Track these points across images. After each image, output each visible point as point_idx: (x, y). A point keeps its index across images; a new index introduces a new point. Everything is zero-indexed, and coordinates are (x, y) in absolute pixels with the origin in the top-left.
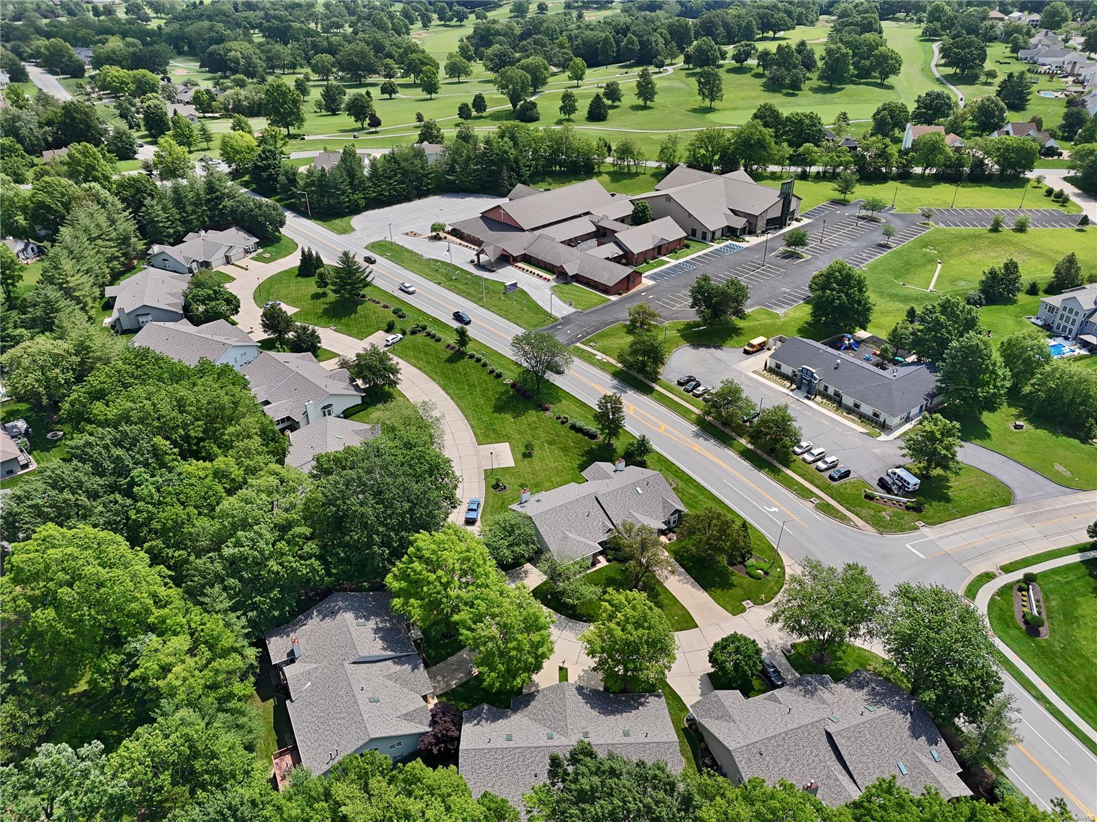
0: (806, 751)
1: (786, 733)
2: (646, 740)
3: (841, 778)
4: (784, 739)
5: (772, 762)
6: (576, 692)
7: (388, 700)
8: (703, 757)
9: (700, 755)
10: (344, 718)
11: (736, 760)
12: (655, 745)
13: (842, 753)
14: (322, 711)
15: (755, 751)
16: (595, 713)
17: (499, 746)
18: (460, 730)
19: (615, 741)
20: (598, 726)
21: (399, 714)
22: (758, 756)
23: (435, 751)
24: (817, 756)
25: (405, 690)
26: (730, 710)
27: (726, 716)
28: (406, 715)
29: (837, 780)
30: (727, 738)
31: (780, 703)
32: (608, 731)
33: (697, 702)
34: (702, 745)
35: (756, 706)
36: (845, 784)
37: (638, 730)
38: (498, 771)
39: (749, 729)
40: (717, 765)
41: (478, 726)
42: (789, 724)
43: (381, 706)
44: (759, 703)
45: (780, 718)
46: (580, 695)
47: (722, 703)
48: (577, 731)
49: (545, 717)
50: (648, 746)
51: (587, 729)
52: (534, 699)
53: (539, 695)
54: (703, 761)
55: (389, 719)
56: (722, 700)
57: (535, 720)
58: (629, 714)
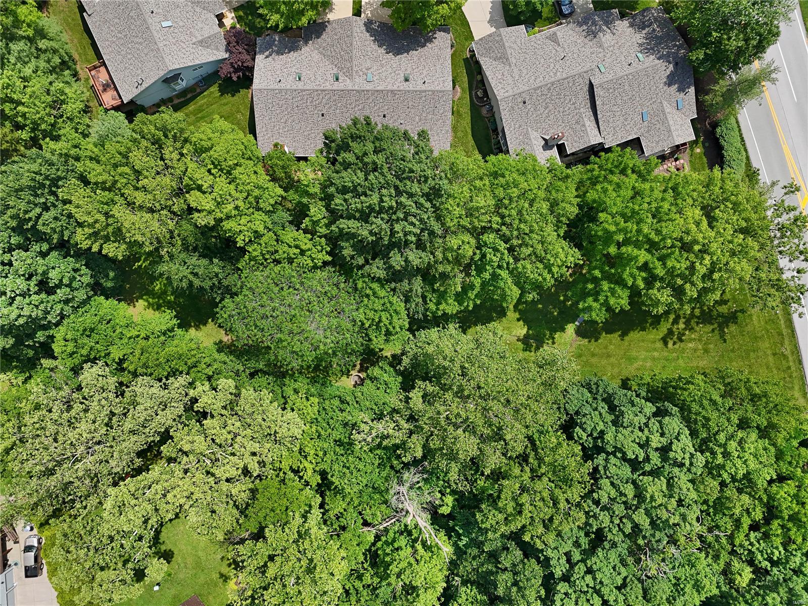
0: (565, 100)
1: (553, 84)
2: (424, 87)
3: (588, 123)
4: (549, 89)
5: (532, 109)
6: (363, 28)
7: (181, 24)
8: (477, 88)
9: (474, 86)
10: (141, 43)
11: (501, 108)
12: (430, 93)
13: (597, 103)
14: (120, 32)
15: (520, 100)
16: (382, 51)
17: (288, 87)
18: (254, 59)
19: (395, 88)
20: (382, 66)
21: (194, 40)
22: (521, 105)
23: (235, 79)
24: (574, 104)
25: (198, 10)
26: (509, 52)
27: (503, 58)
28: (201, 42)
29: (584, 125)
30: (499, 84)
31: (559, 45)
32: (391, 73)
33: (481, 39)
34: (479, 77)
35: (536, 45)
36: (589, 130)
37: (418, 74)
38: (289, 110)
39: (520, 76)
40: (488, 97)
41: (270, 59)
42: (559, 74)
43: (175, 31)
44: (539, 42)
45: (552, 65)
46: (368, 31)
47: (503, 44)
48: (361, 73)
49: (333, 54)
50: (424, 94)
51: (372, 70)
52: (325, 30)
53: (329, 27)
54: (476, 93)
55: (185, 46)
56: (504, 40)
57: (324, 56)
58: (414, 52)
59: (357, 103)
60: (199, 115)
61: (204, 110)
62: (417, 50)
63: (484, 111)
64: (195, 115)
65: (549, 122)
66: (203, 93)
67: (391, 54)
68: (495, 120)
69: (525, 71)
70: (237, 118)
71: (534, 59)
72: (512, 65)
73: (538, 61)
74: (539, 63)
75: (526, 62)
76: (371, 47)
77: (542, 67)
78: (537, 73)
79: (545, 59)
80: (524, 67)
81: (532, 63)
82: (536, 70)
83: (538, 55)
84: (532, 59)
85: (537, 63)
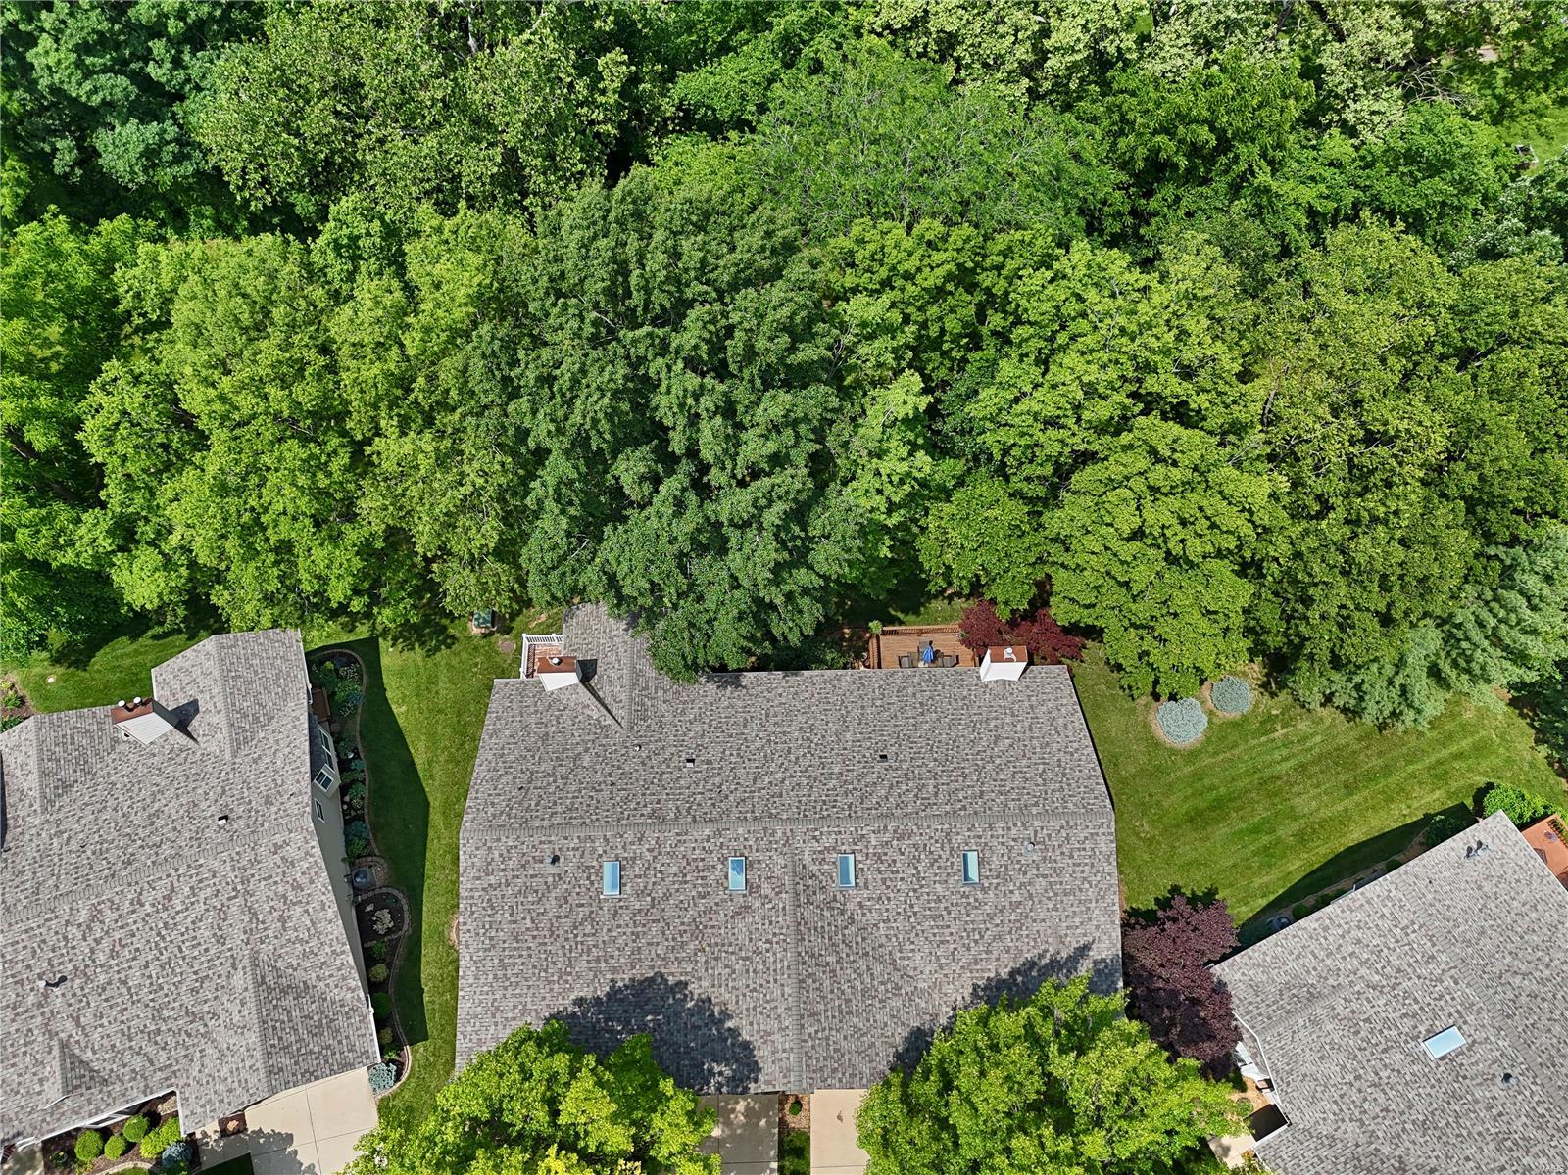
0: (84, 840)
6: (762, 1054)
12: (537, 823)
19: (651, 836)
29: (45, 774)
30: (303, 880)
31: (64, 1045)
32: (667, 896)
33: (346, 1066)
34: (380, 971)
35: (150, 1049)
36: (33, 764)
37: (573, 900)
38: (989, 766)
39: (222, 913)
40: (359, 908)
41: (1073, 943)
42: (83, 916)
43: (1409, 1022)
44: (138, 1063)
45: (101, 957)
46: (746, 1046)
48: (766, 889)
49: (862, 964)
50: (557, 819)
51: (731, 907)
52: (898, 1055)
53: (883, 1067)
54: (398, 927)
55: (1363, 971)
56: (258, 1054)
57: (893, 963)
58: (586, 993)
59: (776, 790)
60: (1265, 839)
61: (1255, 854)
62: (579, 1001)
63: (378, 873)
64: (1278, 841)
65: (158, 780)
66: (1270, 906)
67: (671, 980)
68: (348, 843)
69: (204, 933)
70: (1151, 822)
71: (166, 987)
72: (246, 962)
73: (150, 977)
74: (146, 967)
75: (195, 973)
76: (735, 992)
77: (137, 950)
78: (161, 925)
79: (125, 983)
80: (206, 950)
81: (173, 970)
82: (163, 938)
83: (147, 1005)
84: (173, 988)
85: (153, 970)
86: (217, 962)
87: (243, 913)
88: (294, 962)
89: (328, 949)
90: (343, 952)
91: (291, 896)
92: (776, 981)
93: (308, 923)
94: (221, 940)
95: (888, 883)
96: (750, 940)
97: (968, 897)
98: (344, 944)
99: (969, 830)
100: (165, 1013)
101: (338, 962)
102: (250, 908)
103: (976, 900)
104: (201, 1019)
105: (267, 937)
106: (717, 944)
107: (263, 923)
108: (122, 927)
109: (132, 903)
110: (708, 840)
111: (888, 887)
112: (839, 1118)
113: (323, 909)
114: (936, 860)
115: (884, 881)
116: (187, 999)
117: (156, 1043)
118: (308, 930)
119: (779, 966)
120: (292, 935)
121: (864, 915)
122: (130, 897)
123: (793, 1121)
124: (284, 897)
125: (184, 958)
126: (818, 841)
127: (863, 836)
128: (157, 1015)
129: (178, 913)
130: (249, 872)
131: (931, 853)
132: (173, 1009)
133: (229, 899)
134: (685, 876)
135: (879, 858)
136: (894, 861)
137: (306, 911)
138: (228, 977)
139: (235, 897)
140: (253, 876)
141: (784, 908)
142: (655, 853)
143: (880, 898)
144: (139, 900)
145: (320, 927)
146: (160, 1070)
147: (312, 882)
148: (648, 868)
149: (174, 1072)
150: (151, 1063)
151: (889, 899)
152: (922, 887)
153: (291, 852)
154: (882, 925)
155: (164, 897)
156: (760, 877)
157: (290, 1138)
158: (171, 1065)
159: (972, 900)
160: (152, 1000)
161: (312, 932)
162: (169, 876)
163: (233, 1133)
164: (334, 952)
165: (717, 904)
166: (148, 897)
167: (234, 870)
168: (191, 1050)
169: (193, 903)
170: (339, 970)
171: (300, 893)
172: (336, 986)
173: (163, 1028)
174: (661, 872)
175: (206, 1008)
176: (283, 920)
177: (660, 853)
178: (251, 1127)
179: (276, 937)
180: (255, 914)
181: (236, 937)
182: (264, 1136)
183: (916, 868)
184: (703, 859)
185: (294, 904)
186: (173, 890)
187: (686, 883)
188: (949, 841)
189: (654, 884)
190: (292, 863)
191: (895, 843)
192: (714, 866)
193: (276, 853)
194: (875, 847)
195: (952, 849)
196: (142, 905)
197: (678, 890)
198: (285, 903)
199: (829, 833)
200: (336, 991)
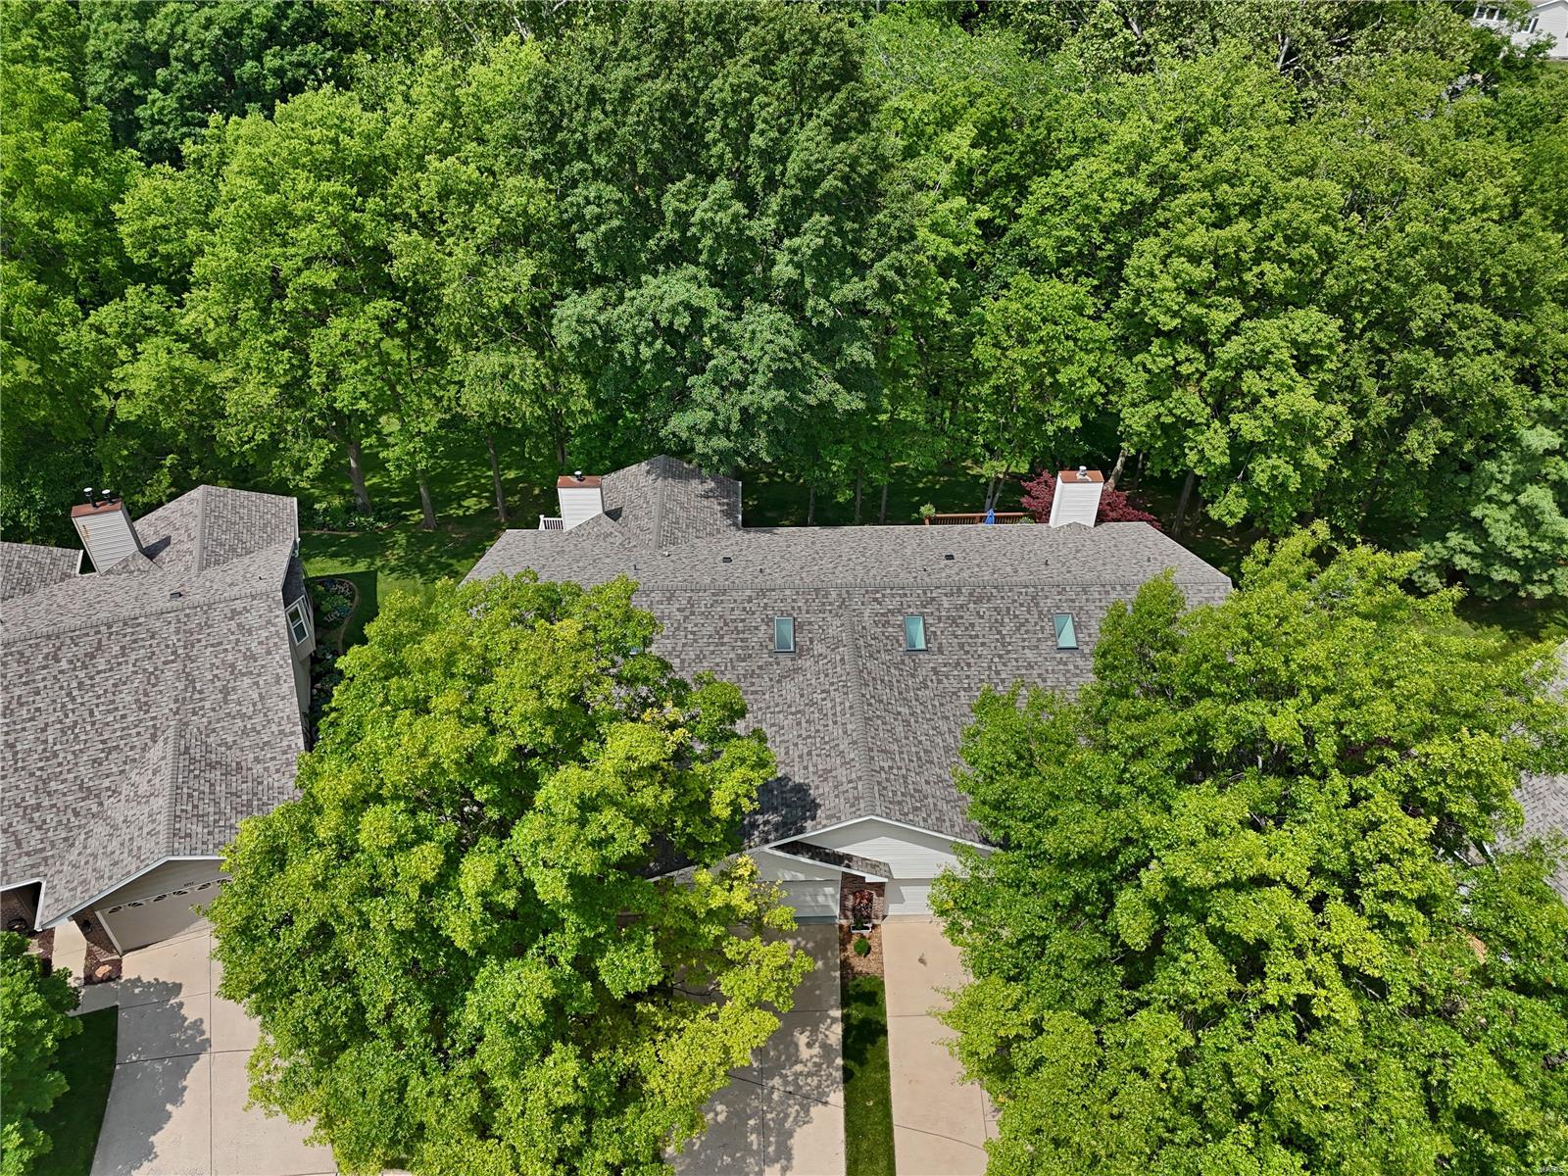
30: (259, 650)
32: (700, 658)
35: (21, 827)
39: (153, 678)
46: (800, 789)
47: (175, 800)
48: (820, 649)
51: (777, 672)
59: (828, 571)
65: (107, 589)
69: (126, 697)
71: (61, 755)
72: (170, 733)
73: (46, 742)
74: (44, 730)
75: (103, 742)
76: (784, 745)
77: (38, 709)
78: (74, 684)
79: (12, 746)
80: (124, 717)
81: (77, 736)
82: (73, 699)
83: (32, 775)
84: (70, 757)
85: (51, 735)
86: (133, 732)
87: (178, 679)
88: (230, 740)
89: (274, 728)
90: (293, 733)
91: (241, 665)
92: (835, 723)
93: (256, 696)
94: (144, 707)
95: (967, 648)
96: (802, 696)
97: (1065, 664)
98: (295, 724)
99: (1059, 593)
100: (53, 785)
101: (285, 743)
102: (188, 675)
103: (1076, 667)
104: (97, 796)
105: (202, 708)
106: (760, 709)
107: (201, 692)
108: (26, 684)
109: (46, 658)
110: (750, 600)
111: (967, 652)
112: (922, 961)
113: (277, 682)
114: (1022, 625)
115: (961, 646)
116: (85, 771)
117: (31, 820)
118: (254, 705)
119: (838, 709)
120: (233, 708)
121: (940, 682)
122: (45, 651)
123: (860, 964)
124: (233, 666)
125: (93, 724)
126: (880, 603)
127: (933, 599)
128: (43, 787)
129: (99, 672)
130: (196, 636)
131: (1016, 616)
132: (64, 781)
133: (165, 663)
134: (722, 637)
135: (954, 621)
136: (972, 625)
137: (257, 684)
138: (144, 750)
139: (173, 662)
140: (199, 641)
141: (842, 659)
142: (687, 613)
143: (958, 664)
144: (56, 654)
145: (269, 703)
146: (28, 854)
147: (269, 653)
148: (677, 629)
149: (45, 859)
150: (19, 844)
151: (969, 665)
152: (1008, 652)
153: (250, 619)
154: (962, 693)
155: (86, 655)
156: (811, 640)
157: (177, 988)
158: (44, 849)
159: (1071, 667)
160: (41, 769)
161: (259, 706)
162: (98, 632)
163: (102, 981)
164: (281, 732)
165: (760, 668)
166: (66, 654)
167: (177, 632)
168: (76, 831)
169: (119, 664)
170: (285, 753)
171: (252, 664)
172: (277, 771)
173: (46, 803)
174: (693, 633)
175: (106, 783)
176: (226, 691)
177: (693, 613)
178: (127, 974)
179: (214, 710)
180: (193, 681)
181: (166, 705)
182: (143, 985)
183: (999, 632)
184: (743, 621)
185: (244, 675)
186: (99, 648)
187: (723, 644)
188: (1037, 605)
189: (684, 645)
190: (250, 632)
191: (971, 605)
192: (756, 628)
193: (232, 619)
194: (948, 610)
195: (1040, 613)
196: (58, 661)
197: (713, 652)
198: (232, 673)
199: (893, 595)
200: (276, 776)
